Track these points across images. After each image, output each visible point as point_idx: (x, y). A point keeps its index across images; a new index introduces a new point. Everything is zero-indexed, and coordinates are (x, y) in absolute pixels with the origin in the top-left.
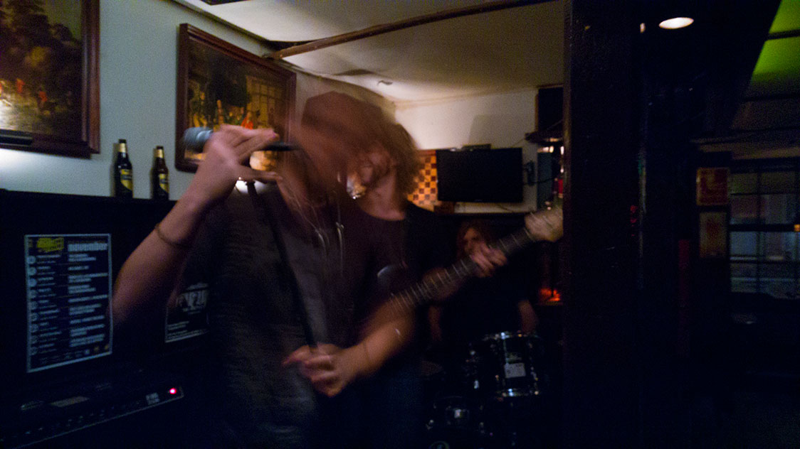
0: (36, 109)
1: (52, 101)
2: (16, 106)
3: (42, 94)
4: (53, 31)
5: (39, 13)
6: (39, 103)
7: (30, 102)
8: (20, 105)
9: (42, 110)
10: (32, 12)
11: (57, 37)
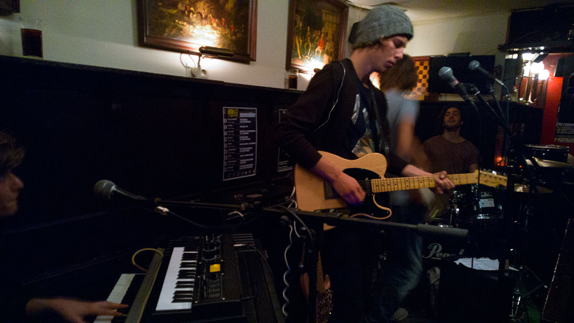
0: (229, 35)
1: (236, 31)
2: (222, 34)
3: (232, 26)
6: (231, 31)
7: (227, 31)
9: (232, 36)
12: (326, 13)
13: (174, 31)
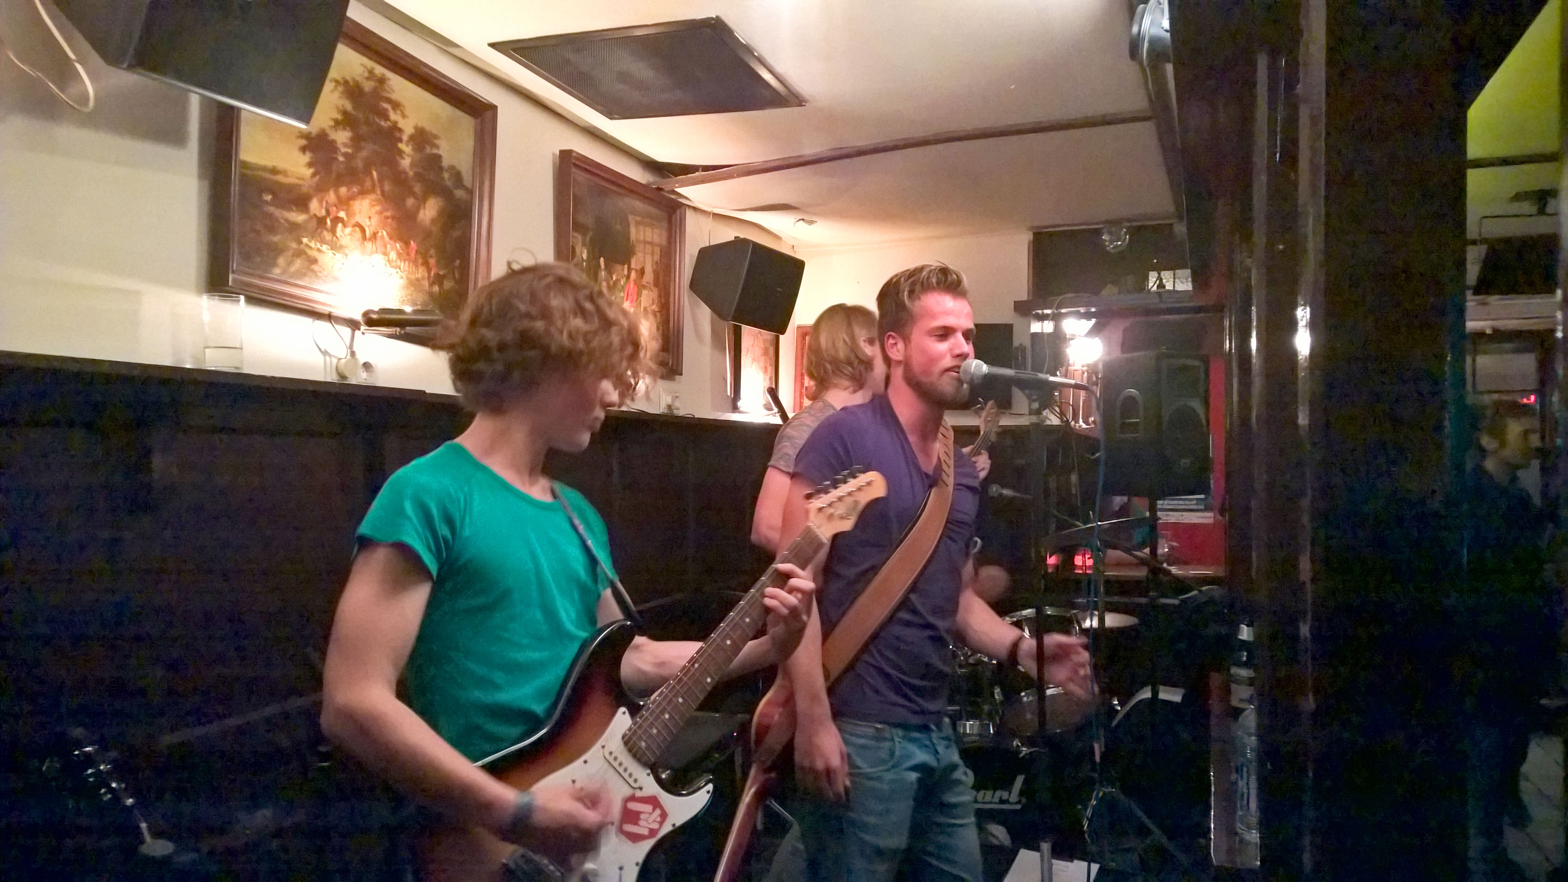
0: (426, 284)
1: (441, 273)
2: (408, 278)
3: (432, 261)
4: (446, 175)
5: (435, 151)
6: (429, 273)
7: (421, 272)
8: (413, 277)
9: (432, 284)
10: (428, 150)
11: (449, 183)
12: (638, 224)
13: (298, 263)
